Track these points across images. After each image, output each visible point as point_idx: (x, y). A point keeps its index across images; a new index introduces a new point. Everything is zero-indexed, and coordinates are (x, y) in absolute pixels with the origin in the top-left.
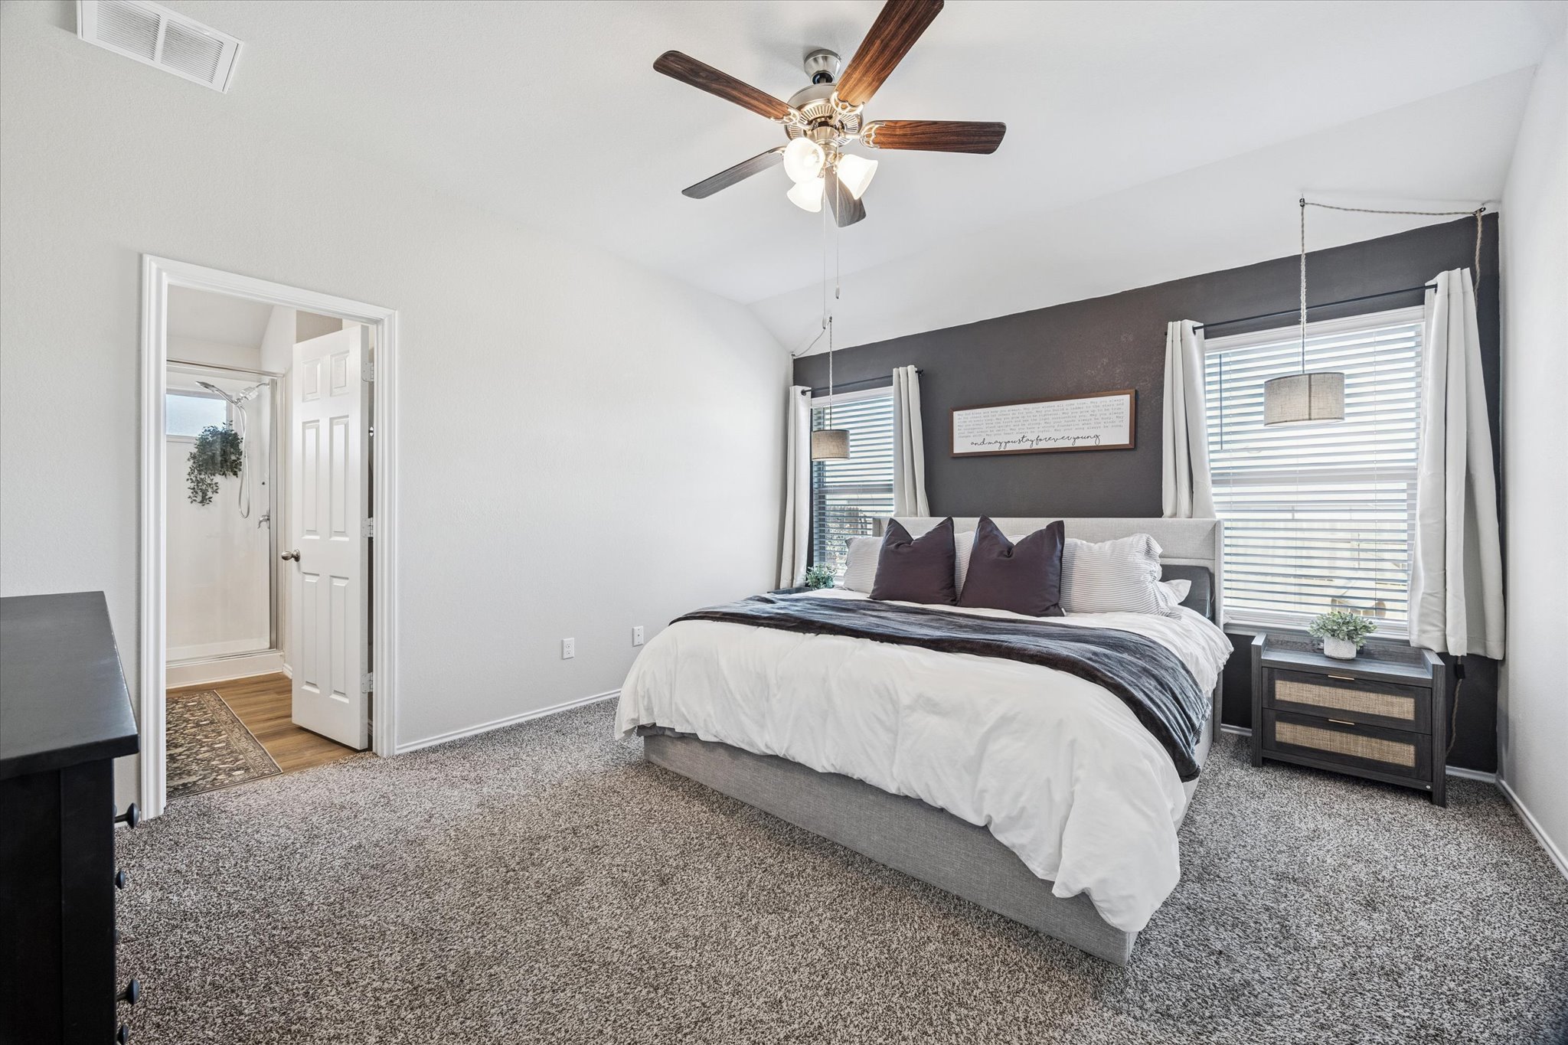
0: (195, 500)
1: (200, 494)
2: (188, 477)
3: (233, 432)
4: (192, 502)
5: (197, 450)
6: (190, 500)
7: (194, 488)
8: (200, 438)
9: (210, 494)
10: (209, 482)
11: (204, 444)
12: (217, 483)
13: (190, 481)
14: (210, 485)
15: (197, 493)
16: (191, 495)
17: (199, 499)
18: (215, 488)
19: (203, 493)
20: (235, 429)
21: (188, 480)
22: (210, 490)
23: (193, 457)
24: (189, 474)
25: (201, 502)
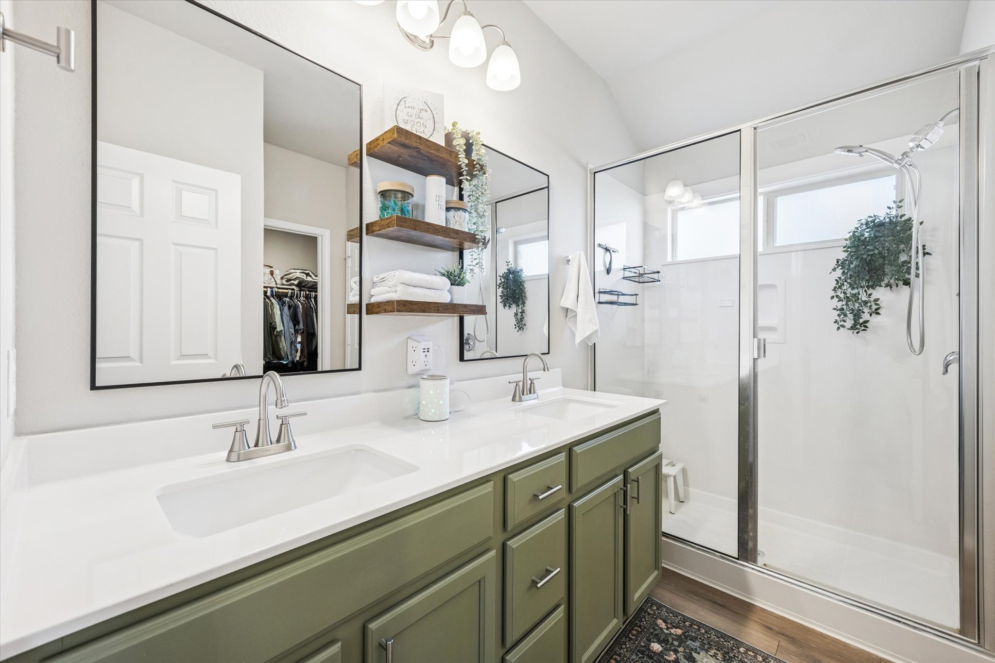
0: (843, 326)
1: (851, 316)
2: (833, 293)
3: (904, 218)
4: (838, 328)
5: (846, 254)
6: (836, 326)
7: (842, 309)
8: (850, 238)
9: (865, 316)
10: (864, 299)
11: (857, 243)
12: (878, 300)
13: (836, 299)
14: (866, 303)
15: (845, 315)
16: (838, 318)
17: (849, 323)
18: (874, 307)
19: (855, 315)
20: (910, 211)
21: (832, 297)
22: (866, 310)
23: (841, 264)
24: (835, 289)
25: (853, 328)
